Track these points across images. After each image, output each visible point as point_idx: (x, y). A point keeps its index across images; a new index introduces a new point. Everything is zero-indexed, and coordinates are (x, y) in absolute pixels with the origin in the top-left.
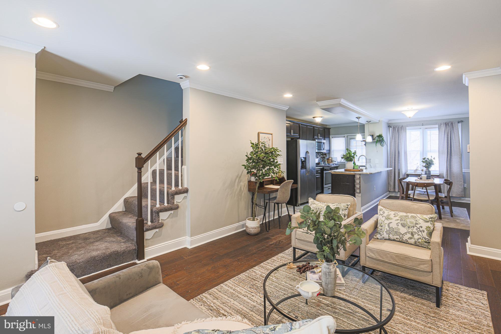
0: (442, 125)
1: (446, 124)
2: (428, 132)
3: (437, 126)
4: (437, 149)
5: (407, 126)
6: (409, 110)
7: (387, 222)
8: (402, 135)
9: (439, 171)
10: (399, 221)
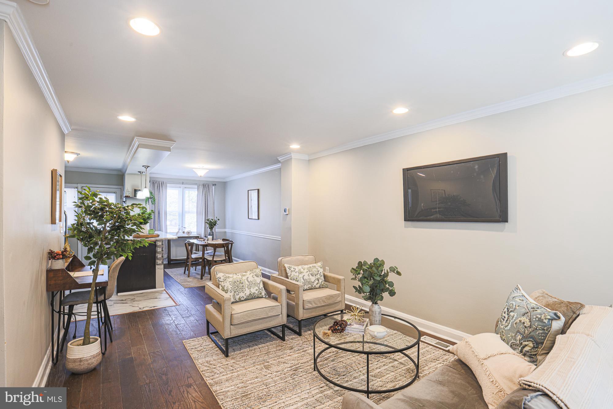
0: (201, 186)
1: (204, 186)
2: (187, 192)
3: (196, 186)
4: (195, 210)
5: (168, 183)
6: (200, 169)
7: (301, 276)
8: (162, 191)
9: (197, 232)
10: (308, 273)
